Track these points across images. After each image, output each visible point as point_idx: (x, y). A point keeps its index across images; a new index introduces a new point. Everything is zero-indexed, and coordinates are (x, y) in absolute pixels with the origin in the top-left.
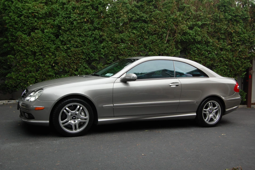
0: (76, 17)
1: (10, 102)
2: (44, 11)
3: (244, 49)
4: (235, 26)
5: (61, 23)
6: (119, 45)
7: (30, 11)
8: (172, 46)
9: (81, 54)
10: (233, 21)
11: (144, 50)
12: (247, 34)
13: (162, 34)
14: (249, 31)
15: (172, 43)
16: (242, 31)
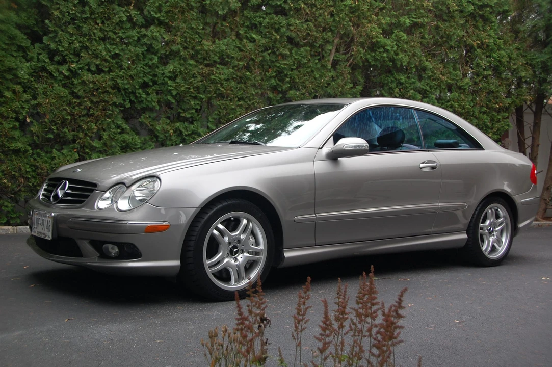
3: (497, 88)
4: (480, 30)
6: (214, 69)
8: (345, 76)
11: (278, 84)
12: (504, 50)
13: (321, 46)
14: (509, 44)
15: (345, 68)
16: (495, 44)
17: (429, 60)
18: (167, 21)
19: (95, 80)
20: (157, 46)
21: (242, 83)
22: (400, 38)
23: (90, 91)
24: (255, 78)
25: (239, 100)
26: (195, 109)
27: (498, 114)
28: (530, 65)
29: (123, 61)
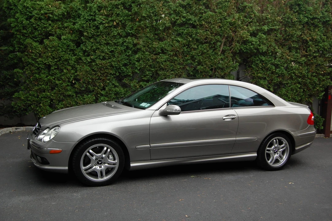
0: (103, 20)
1: (18, 130)
2: (60, 12)
3: (323, 62)
4: (312, 31)
5: (83, 27)
7: (42, 12)
8: (229, 58)
9: (109, 67)
10: (310, 25)
11: (192, 63)
12: (327, 42)
13: (214, 43)
15: (229, 54)
16: (321, 39)
18: (135, 34)
19: (102, 63)
20: (131, 46)
22: (261, 37)
24: (179, 60)
26: (149, 75)
27: (323, 77)
29: (116, 54)
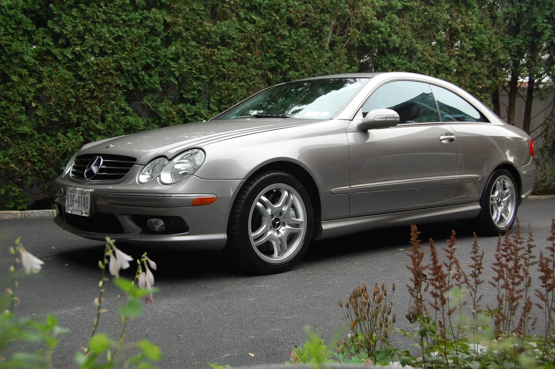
6: (216, 50)
8: (342, 57)
10: (460, 4)
11: (278, 65)
12: (485, 34)
13: (319, 28)
14: (489, 29)
15: (341, 49)
16: (477, 28)
17: (419, 42)
18: (169, 3)
19: (99, 62)
20: (160, 28)
21: (243, 63)
22: (393, 20)
23: (94, 74)
24: (255, 58)
25: (240, 81)
26: (197, 90)
27: (481, 95)
28: (507, 49)
29: (126, 43)
